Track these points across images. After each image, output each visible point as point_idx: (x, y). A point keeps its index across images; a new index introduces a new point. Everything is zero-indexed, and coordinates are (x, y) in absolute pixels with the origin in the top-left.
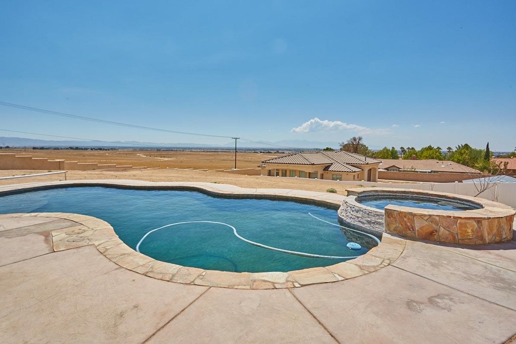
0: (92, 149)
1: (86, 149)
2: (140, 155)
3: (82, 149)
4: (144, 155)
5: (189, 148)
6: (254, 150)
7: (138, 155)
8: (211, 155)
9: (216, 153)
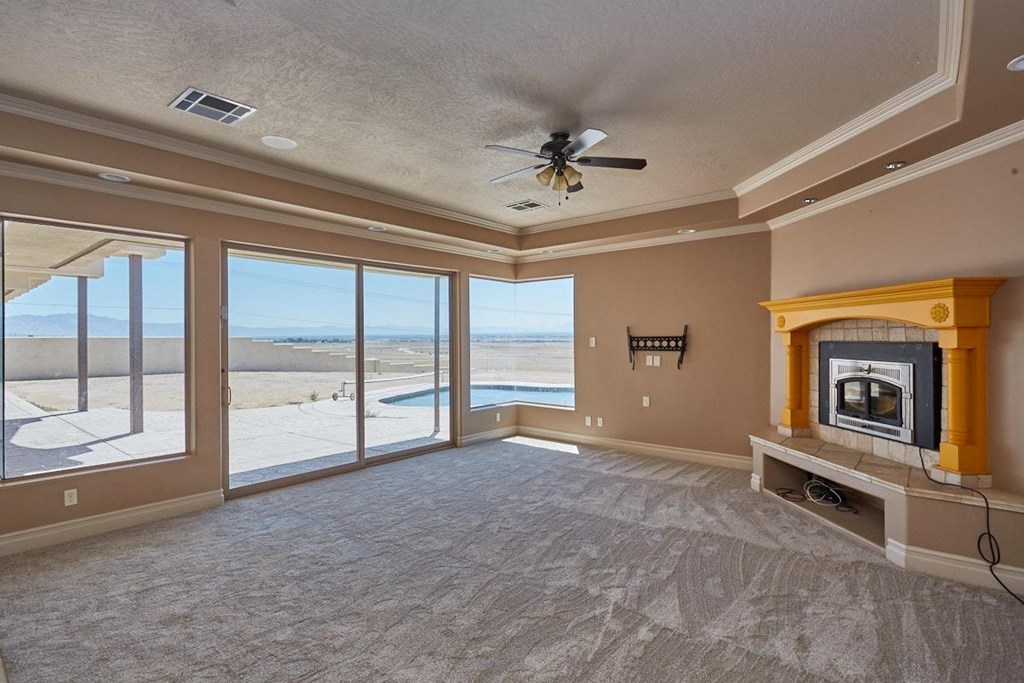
0: (323, 341)
1: (314, 341)
2: (405, 350)
3: (307, 341)
4: (411, 350)
5: (489, 336)
7: (400, 349)
8: (531, 348)
9: (541, 344)
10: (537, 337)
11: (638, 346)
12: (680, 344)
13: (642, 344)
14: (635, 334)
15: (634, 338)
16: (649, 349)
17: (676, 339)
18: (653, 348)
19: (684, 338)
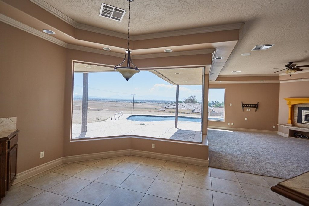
6: (127, 100)
10: (102, 99)
11: (244, 106)
12: (256, 106)
13: (245, 106)
14: (243, 103)
15: (243, 104)
16: (247, 107)
17: (255, 105)
18: (249, 107)
19: (257, 105)
